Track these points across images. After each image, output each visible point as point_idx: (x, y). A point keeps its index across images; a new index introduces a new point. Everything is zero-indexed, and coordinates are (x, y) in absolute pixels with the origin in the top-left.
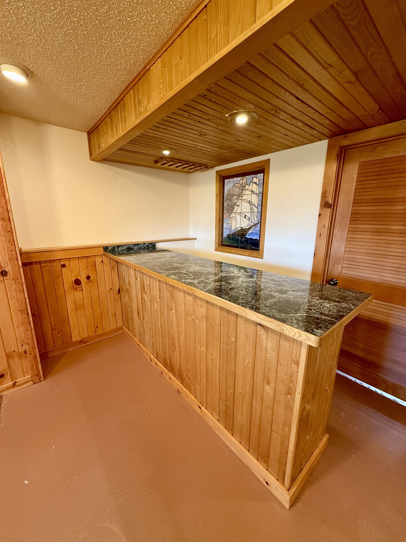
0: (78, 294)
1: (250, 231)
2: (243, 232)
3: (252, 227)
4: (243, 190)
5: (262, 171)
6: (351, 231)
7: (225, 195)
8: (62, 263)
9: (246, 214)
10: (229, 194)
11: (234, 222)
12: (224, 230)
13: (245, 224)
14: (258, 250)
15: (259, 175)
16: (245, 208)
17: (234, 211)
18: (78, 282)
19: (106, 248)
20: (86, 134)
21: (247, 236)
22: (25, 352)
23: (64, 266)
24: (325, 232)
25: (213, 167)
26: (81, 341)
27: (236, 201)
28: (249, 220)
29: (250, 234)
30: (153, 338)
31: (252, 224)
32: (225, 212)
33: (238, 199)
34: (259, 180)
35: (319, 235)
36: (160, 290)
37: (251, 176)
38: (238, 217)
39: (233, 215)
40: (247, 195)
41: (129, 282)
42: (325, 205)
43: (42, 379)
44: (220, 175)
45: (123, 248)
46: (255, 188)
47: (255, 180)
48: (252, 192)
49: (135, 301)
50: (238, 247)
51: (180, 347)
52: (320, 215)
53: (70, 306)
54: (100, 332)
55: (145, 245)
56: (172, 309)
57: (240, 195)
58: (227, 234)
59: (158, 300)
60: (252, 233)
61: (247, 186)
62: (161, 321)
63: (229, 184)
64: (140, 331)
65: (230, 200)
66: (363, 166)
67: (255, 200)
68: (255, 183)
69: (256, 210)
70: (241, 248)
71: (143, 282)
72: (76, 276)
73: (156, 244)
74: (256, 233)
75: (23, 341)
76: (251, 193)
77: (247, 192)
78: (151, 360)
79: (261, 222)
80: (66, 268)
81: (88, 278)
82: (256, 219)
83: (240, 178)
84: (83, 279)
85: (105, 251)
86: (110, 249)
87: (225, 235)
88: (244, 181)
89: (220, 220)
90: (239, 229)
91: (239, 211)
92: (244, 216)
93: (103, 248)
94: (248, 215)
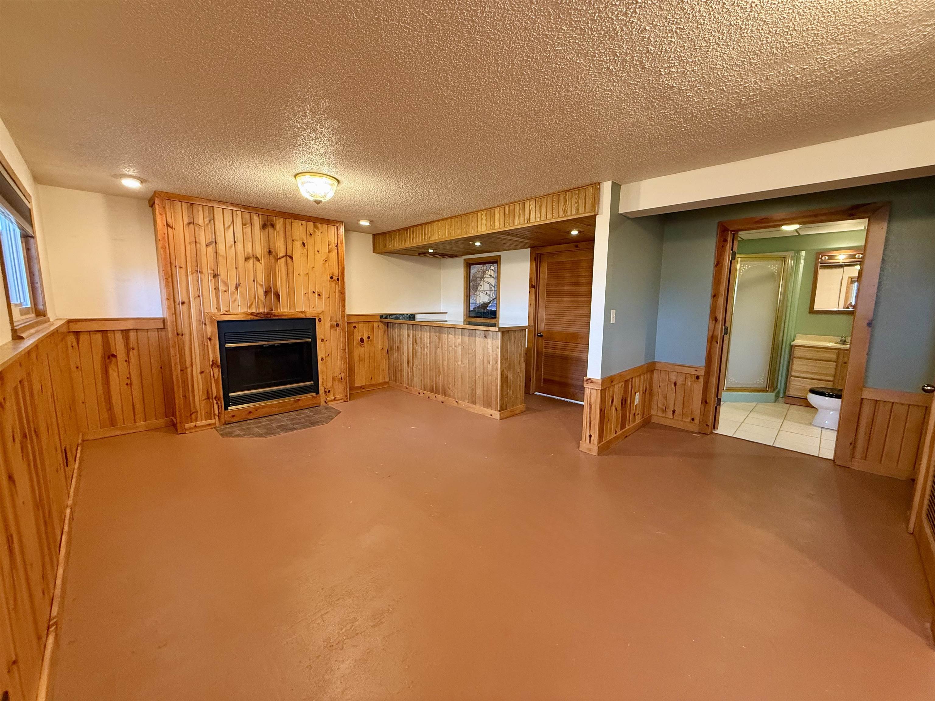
0: (361, 349)
1: (490, 305)
2: (485, 305)
3: (490, 302)
4: (484, 274)
5: (496, 262)
6: (548, 301)
7: (471, 277)
8: (354, 325)
9: (487, 292)
10: (474, 277)
11: (478, 297)
12: (471, 304)
13: (486, 299)
14: (496, 318)
15: (494, 264)
16: (486, 287)
17: (478, 290)
18: (362, 340)
19: (381, 316)
20: (372, 236)
21: (488, 308)
22: (342, 378)
23: (355, 327)
24: (533, 302)
25: (461, 256)
26: (361, 387)
27: (479, 282)
28: (489, 296)
29: (490, 307)
30: (421, 376)
31: (491, 299)
32: (471, 290)
33: (481, 280)
34: (495, 268)
35: (530, 305)
36: (430, 338)
37: (490, 265)
38: (481, 294)
39: (478, 292)
40: (487, 278)
41: (401, 341)
42: (532, 286)
43: (348, 400)
44: (467, 263)
45: (393, 317)
46: (492, 273)
47: (492, 268)
48: (491, 276)
49: (405, 354)
50: (481, 317)
51: (444, 370)
52: (529, 292)
53: (356, 358)
54: (373, 382)
55: (408, 316)
56: (438, 348)
57: (482, 278)
58: (473, 307)
59: (428, 345)
60: (491, 306)
61: (487, 272)
62: (430, 360)
63: (474, 270)
64: (408, 377)
65: (475, 281)
66: (550, 264)
67: (493, 282)
68: (492, 270)
69: (493, 289)
70: (484, 318)
71: (415, 336)
72: (362, 335)
73: (416, 315)
74: (494, 306)
75: (341, 371)
76: (489, 276)
77: (487, 276)
78: (419, 393)
79: (497, 298)
80: (356, 329)
81: (369, 338)
82: (494, 295)
83: (482, 265)
84: (365, 339)
85: (381, 318)
86: (384, 317)
87: (471, 309)
88: (485, 268)
89: (467, 296)
90: (482, 303)
91: (482, 289)
92: (485, 293)
93: (379, 316)
94: (488, 292)
